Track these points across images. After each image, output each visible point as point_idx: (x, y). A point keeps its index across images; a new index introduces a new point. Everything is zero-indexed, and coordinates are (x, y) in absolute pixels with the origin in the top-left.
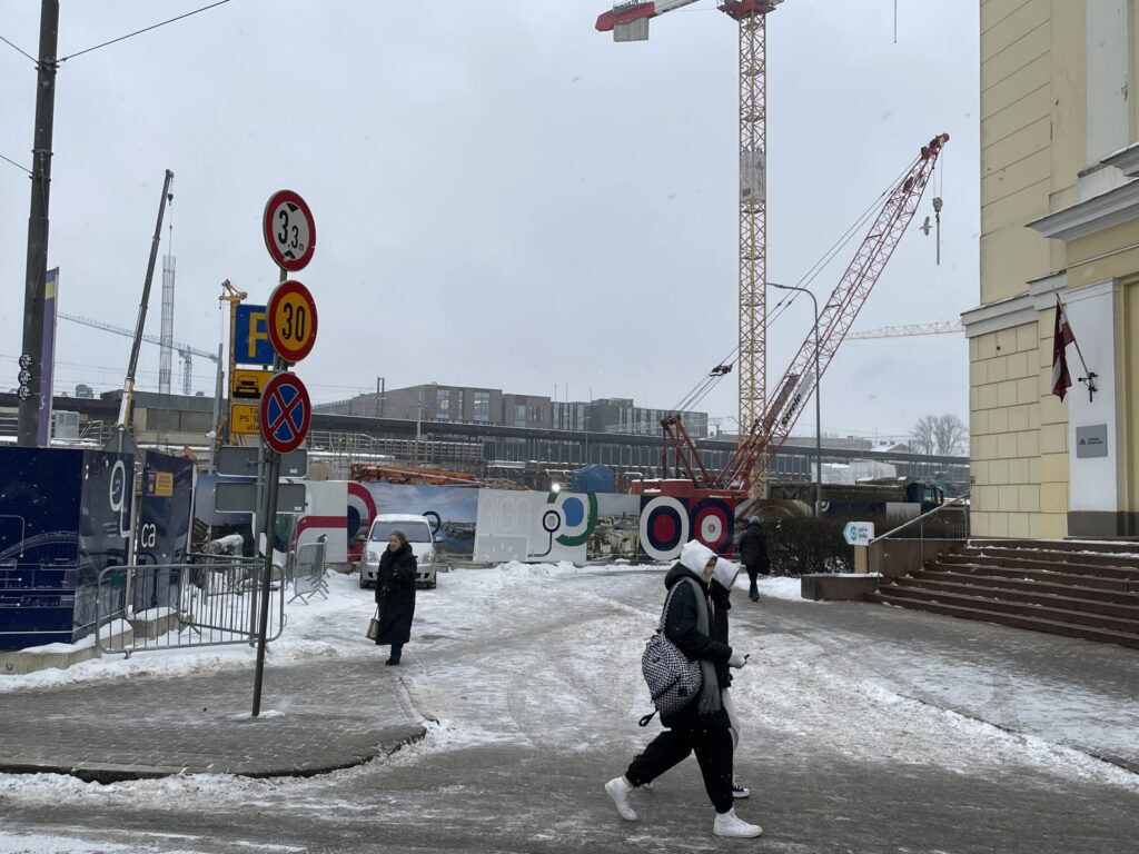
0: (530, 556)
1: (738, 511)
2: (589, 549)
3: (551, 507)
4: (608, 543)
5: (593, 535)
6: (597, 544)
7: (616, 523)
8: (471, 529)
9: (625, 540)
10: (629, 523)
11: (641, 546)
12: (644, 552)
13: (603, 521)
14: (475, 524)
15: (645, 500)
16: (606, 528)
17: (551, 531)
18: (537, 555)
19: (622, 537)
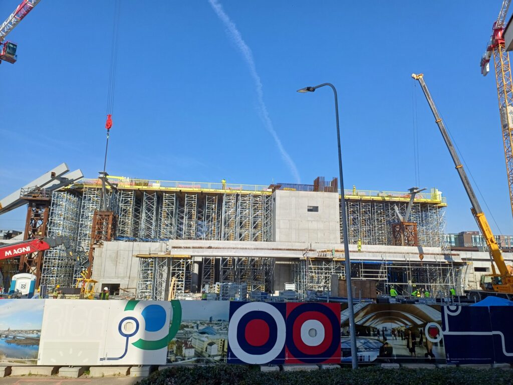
0: (101, 359)
1: (345, 315)
2: (170, 352)
3: (130, 313)
4: (192, 347)
5: (174, 339)
6: (179, 348)
7: (201, 328)
8: (35, 335)
9: (211, 344)
10: (216, 327)
11: (229, 348)
12: (233, 355)
13: (187, 327)
14: (39, 331)
15: (234, 306)
16: (190, 333)
17: (128, 336)
18: (109, 359)
19: (207, 341)
